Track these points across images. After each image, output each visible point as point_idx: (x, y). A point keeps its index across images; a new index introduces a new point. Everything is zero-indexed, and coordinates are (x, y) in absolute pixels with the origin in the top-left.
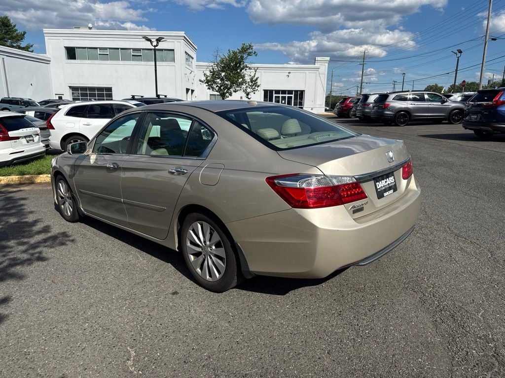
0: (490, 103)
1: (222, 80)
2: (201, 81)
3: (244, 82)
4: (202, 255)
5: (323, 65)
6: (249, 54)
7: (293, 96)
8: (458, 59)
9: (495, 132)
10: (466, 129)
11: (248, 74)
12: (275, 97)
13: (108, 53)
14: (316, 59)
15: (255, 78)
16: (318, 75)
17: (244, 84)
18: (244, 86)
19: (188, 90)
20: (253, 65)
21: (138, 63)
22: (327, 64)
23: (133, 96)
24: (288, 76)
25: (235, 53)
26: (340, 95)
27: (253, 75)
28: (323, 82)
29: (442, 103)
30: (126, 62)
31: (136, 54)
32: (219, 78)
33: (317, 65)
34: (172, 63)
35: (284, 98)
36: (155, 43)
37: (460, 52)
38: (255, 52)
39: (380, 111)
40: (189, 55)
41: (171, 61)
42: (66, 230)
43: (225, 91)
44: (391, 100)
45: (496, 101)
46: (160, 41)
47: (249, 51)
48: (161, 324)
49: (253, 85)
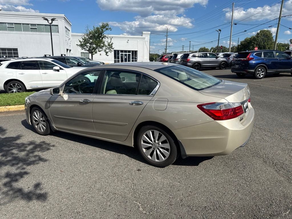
0: (245, 59)
1: (90, 44)
2: (77, 45)
3: (104, 45)
4: (153, 148)
5: (147, 36)
6: (107, 29)
7: (131, 54)
8: (219, 34)
9: (248, 74)
10: (233, 72)
11: (106, 41)
12: (121, 54)
13: (14, 27)
14: (143, 33)
15: (111, 43)
16: (144, 42)
17: (105, 47)
18: (104, 48)
19: (67, 50)
20: (110, 36)
21: (34, 33)
22: (149, 36)
23: (45, 55)
24: (128, 42)
25: (98, 28)
26: (154, 53)
27: (110, 42)
28: (147, 47)
29: (216, 59)
30: (27, 33)
31: (34, 28)
32: (88, 43)
33: (143, 36)
34: (57, 34)
35: (126, 55)
36: (50, 22)
37: (220, 31)
38: (110, 28)
39: (185, 63)
40: (67, 29)
41: (57, 32)
42: (44, 140)
43: (93, 51)
44: (191, 57)
45: (248, 58)
46: (53, 20)
47: (107, 27)
48: (143, 187)
49: (110, 48)
